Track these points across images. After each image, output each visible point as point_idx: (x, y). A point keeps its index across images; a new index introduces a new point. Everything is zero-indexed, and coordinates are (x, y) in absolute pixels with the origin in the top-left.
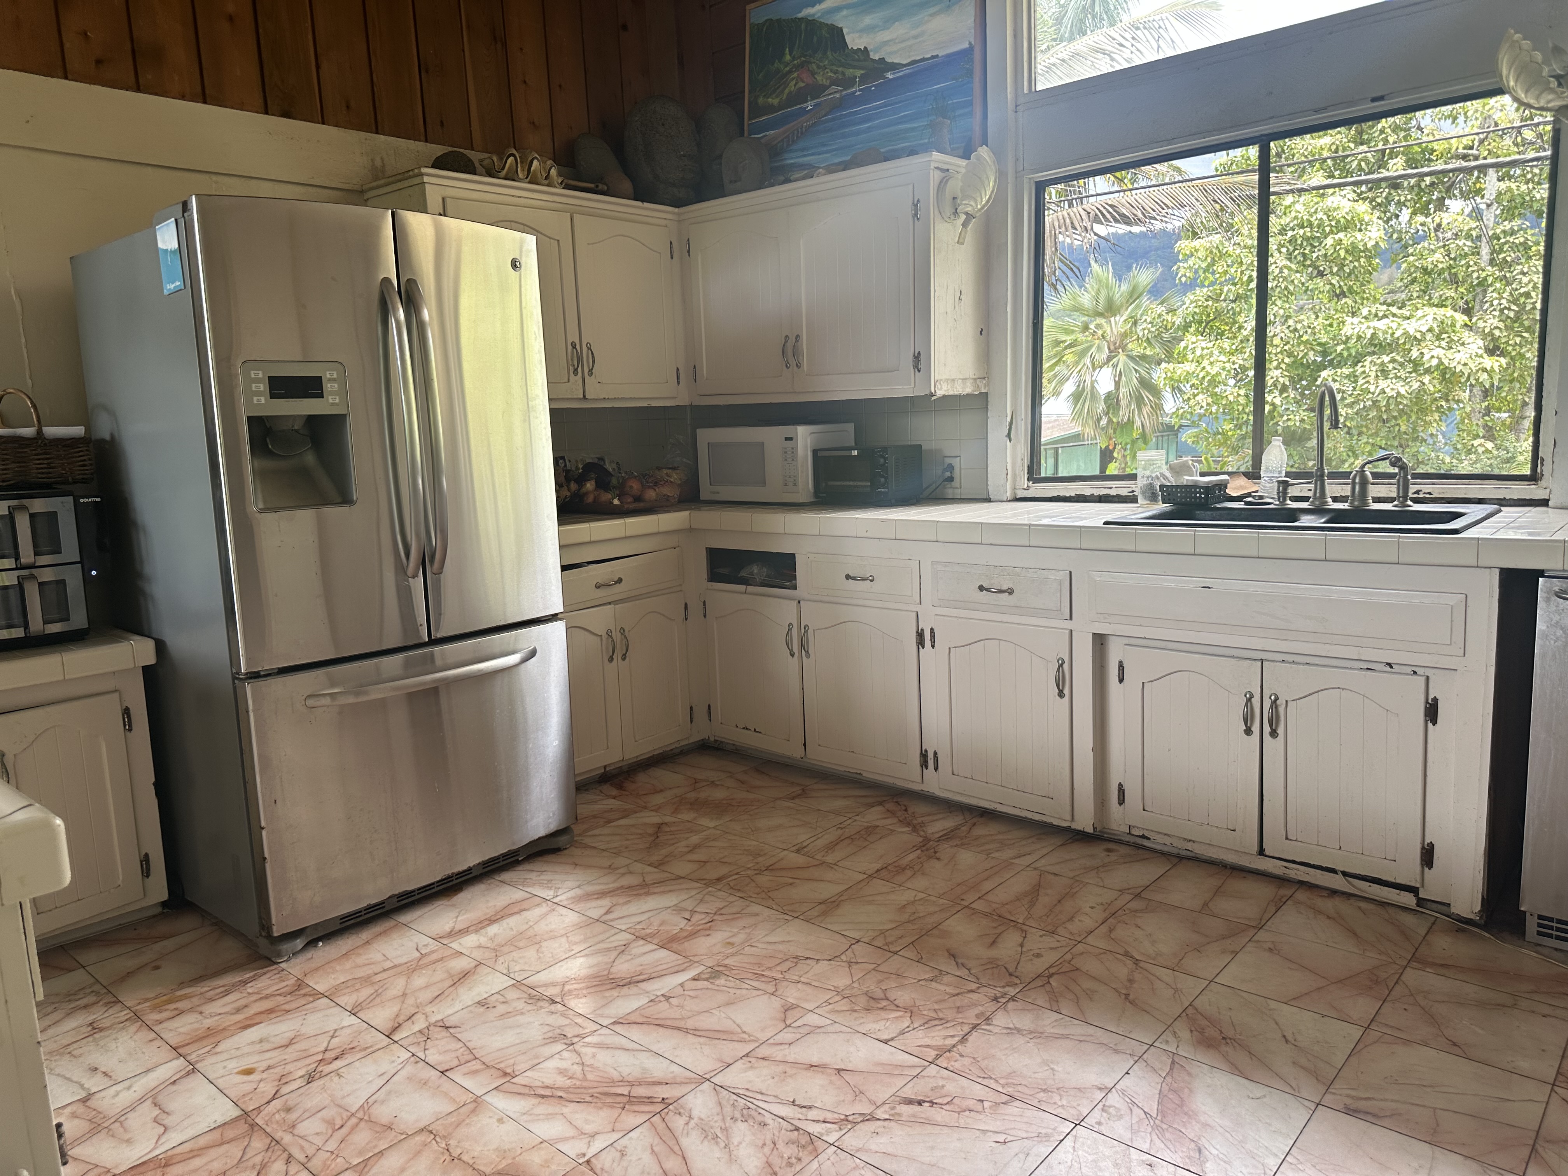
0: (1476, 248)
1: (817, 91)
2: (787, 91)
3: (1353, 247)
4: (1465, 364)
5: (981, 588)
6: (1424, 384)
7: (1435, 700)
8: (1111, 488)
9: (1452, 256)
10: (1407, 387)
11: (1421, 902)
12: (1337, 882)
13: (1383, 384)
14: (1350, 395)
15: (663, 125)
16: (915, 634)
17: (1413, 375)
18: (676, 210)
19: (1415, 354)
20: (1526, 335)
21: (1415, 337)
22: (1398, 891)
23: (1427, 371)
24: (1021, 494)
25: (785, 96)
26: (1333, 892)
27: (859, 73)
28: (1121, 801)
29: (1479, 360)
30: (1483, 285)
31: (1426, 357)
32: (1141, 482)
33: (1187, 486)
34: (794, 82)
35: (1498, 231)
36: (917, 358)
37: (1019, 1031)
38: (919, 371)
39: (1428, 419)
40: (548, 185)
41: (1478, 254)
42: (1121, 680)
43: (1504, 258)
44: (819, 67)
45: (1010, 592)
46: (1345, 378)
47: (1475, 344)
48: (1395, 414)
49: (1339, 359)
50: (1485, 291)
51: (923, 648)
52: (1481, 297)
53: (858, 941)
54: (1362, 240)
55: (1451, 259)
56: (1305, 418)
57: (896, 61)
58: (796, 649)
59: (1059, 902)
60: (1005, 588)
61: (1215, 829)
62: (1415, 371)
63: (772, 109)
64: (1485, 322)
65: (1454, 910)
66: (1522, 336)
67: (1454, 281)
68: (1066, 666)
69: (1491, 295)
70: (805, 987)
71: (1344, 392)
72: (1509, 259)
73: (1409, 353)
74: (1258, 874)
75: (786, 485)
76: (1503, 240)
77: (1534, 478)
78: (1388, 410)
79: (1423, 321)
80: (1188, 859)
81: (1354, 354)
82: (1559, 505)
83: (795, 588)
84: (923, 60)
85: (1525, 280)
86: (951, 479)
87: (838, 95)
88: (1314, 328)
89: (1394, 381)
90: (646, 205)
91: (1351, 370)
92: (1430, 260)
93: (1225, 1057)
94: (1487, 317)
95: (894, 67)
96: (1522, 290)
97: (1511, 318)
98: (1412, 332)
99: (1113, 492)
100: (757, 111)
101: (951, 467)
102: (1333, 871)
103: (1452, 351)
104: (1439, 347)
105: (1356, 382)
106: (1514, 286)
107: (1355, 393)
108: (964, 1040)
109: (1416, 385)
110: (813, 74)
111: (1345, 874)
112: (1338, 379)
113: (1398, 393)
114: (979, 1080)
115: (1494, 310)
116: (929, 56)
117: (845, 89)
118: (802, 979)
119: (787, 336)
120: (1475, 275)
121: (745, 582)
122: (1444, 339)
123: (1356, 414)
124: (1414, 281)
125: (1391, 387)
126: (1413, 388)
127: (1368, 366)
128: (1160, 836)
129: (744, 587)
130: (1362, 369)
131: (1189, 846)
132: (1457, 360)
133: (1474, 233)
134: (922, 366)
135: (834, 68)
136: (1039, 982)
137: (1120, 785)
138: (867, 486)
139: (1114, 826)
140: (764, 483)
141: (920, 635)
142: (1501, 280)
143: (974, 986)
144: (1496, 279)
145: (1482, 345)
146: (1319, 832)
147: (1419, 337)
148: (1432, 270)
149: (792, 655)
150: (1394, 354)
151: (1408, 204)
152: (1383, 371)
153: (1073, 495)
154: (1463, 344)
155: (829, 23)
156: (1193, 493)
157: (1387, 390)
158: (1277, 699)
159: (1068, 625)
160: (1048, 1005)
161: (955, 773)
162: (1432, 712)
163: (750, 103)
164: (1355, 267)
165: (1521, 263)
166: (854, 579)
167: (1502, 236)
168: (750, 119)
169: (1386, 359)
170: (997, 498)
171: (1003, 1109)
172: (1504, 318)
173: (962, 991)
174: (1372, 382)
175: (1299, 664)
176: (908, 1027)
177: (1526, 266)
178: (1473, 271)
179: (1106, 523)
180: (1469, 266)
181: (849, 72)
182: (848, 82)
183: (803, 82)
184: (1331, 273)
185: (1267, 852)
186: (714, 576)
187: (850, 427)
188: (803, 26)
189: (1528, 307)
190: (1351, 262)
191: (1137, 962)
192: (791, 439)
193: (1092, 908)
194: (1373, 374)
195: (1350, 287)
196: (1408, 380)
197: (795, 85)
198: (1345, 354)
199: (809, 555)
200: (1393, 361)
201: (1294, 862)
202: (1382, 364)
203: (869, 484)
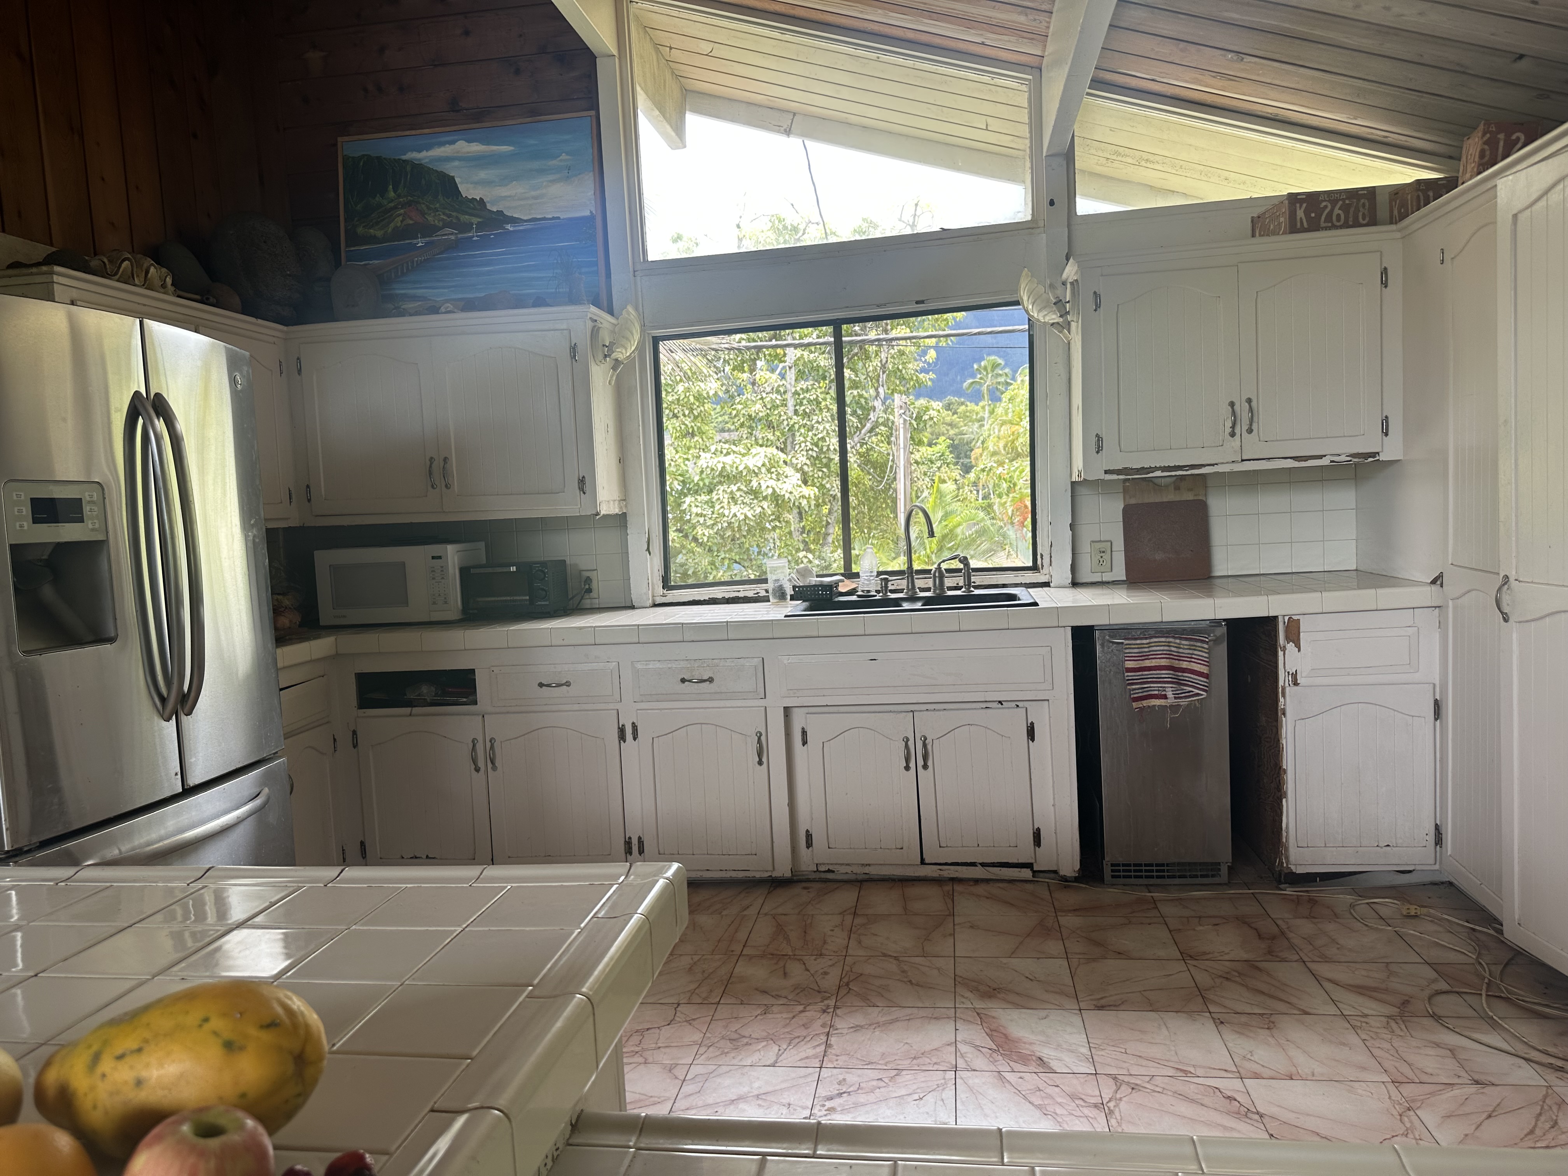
0: (784, 400)
1: (429, 230)
2: (392, 225)
3: (699, 395)
4: (791, 493)
5: (683, 681)
6: (763, 509)
7: (1032, 724)
8: (739, 591)
9: (769, 407)
10: (752, 511)
11: (1035, 873)
12: (978, 873)
13: (734, 509)
14: (710, 519)
15: (265, 242)
16: (616, 730)
17: (755, 501)
18: (285, 328)
19: (754, 484)
20: (825, 470)
21: (754, 470)
22: (1019, 869)
23: (765, 498)
24: (659, 600)
25: (390, 230)
26: (977, 881)
27: (475, 220)
28: (809, 844)
29: (800, 489)
30: (792, 431)
31: (764, 487)
32: (770, 586)
33: (815, 586)
34: (401, 218)
35: (798, 389)
36: (582, 482)
37: (862, 1027)
38: (584, 493)
39: (766, 536)
40: (164, 293)
41: (786, 406)
42: (805, 743)
43: (804, 410)
44: (429, 208)
45: (711, 680)
46: (705, 503)
47: (796, 477)
48: (745, 533)
49: (696, 488)
50: (794, 435)
51: (625, 742)
52: (790, 439)
53: (679, 1004)
54: (705, 389)
55: (767, 409)
56: (676, 538)
57: (515, 216)
58: (481, 764)
59: (805, 932)
60: (706, 677)
61: (887, 851)
62: (756, 498)
63: (373, 240)
64: (797, 459)
65: (1062, 873)
66: (823, 472)
67: (770, 426)
68: (763, 738)
69: (799, 438)
70: (667, 1050)
71: (705, 516)
72: (807, 411)
73: (750, 483)
74: (920, 880)
75: (434, 603)
76: (802, 396)
77: (1035, 568)
78: (740, 529)
79: (757, 458)
80: (866, 881)
81: (707, 484)
82: (1057, 585)
83: (476, 703)
84: (544, 219)
85: (821, 427)
86: (589, 591)
87: (453, 237)
88: (676, 461)
89: (742, 506)
90: (260, 321)
91: (708, 497)
92: (753, 409)
93: (1004, 1000)
94: (798, 456)
95: (514, 220)
96: (820, 436)
97: (813, 457)
98: (751, 467)
99: (741, 595)
100: (354, 239)
101: (588, 580)
102: (973, 864)
103: (780, 482)
104: (771, 478)
105: (713, 507)
106: (814, 432)
107: (714, 516)
108: (828, 1045)
109: (758, 510)
110: (423, 214)
111: (983, 865)
112: (700, 505)
113: (746, 516)
114: (866, 1067)
115: (802, 450)
116: (550, 216)
117: (460, 233)
118: (660, 1045)
119: (432, 458)
120: (785, 423)
121: (410, 704)
122: (773, 472)
123: (716, 533)
124: (742, 425)
125: (740, 511)
126: (757, 512)
127: (721, 493)
128: (843, 867)
129: (409, 709)
130: (717, 497)
131: (867, 870)
132: (785, 489)
133: (782, 390)
134: (587, 488)
135: (447, 212)
136: (843, 991)
137: (807, 831)
138: (526, 600)
139: (804, 868)
140: (406, 603)
141: (622, 732)
142: (804, 427)
143: (801, 1008)
144: (801, 426)
145: (800, 478)
146: (962, 837)
147: (757, 471)
148: (755, 417)
149: (477, 770)
150: (739, 484)
151: (731, 362)
152: (733, 498)
153: (707, 598)
154: (786, 477)
155: (439, 170)
156: (816, 591)
157: (738, 514)
158: (926, 739)
159: (762, 703)
160: (866, 1005)
161: (661, 852)
162: (1031, 733)
163: (346, 231)
164: (701, 411)
165: (816, 414)
166: (548, 686)
167: (801, 392)
168: (347, 246)
169: (734, 488)
170: (640, 605)
171: (899, 1079)
172: (809, 456)
173: (795, 1014)
174: (726, 507)
175: (938, 710)
176: (779, 1050)
177: (820, 417)
178: (784, 420)
179: (786, 616)
180: (780, 416)
181: (465, 218)
182: (468, 227)
183: (411, 219)
184: (684, 415)
185: (927, 861)
186: (365, 702)
187: (482, 545)
188: (409, 168)
189: (825, 449)
190: (698, 406)
191: (896, 958)
192: (440, 557)
193: (832, 930)
194: (726, 501)
195: (699, 428)
196: (752, 506)
197: (402, 222)
198: (701, 484)
199: (493, 669)
200: (739, 489)
201: (946, 864)
202: (732, 492)
203: (528, 598)
